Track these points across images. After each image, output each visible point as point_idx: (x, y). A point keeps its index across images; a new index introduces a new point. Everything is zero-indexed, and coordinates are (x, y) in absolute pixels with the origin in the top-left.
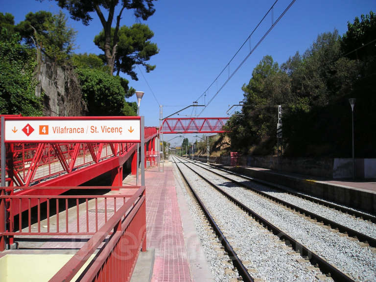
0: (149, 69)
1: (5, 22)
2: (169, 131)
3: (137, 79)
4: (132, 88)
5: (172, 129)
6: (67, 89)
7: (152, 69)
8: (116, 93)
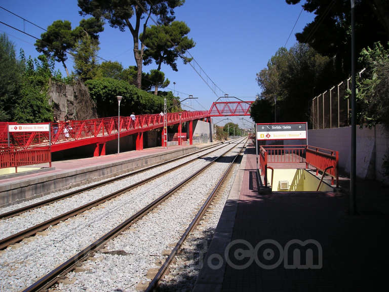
0: (186, 61)
1: (64, 29)
2: (218, 114)
3: (177, 70)
4: (167, 79)
5: (220, 112)
6: (75, 97)
7: (190, 61)
8: (124, 93)
